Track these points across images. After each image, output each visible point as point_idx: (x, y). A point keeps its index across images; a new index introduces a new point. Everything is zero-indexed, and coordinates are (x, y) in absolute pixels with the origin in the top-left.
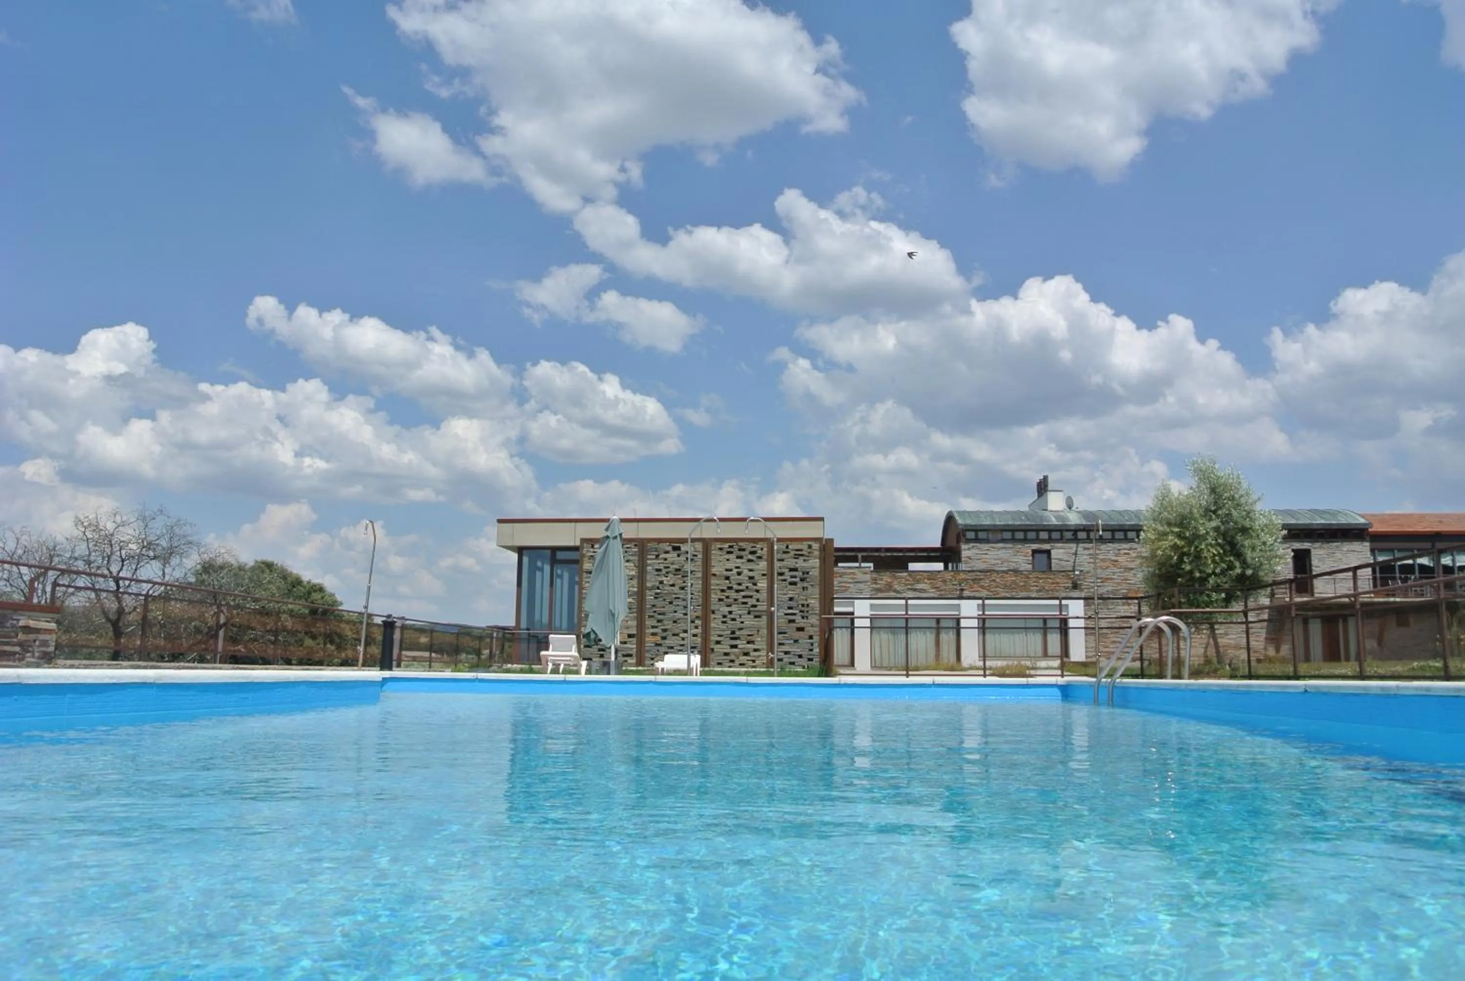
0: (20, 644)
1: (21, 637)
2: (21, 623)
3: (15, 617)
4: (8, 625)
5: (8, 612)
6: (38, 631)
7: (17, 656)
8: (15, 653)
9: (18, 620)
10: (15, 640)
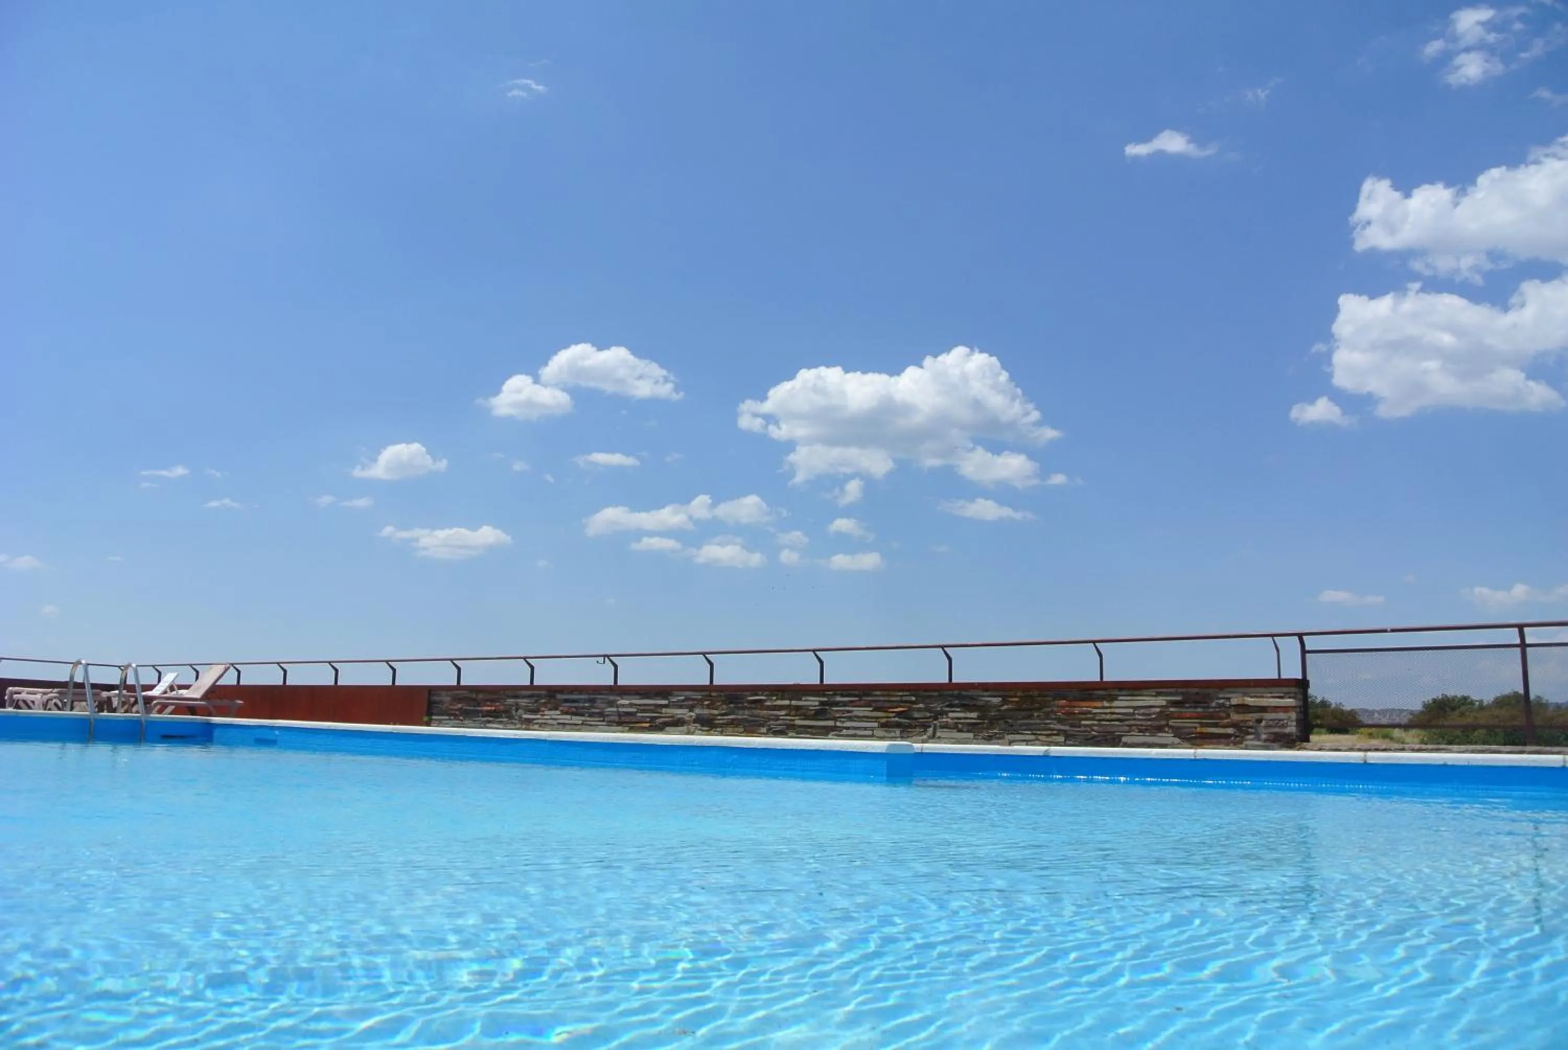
0: (1234, 725)
1: (1235, 717)
2: (1234, 701)
3: (1221, 696)
4: (1213, 704)
5: (1210, 691)
6: (1263, 709)
7: (1233, 738)
8: (1228, 736)
9: (1229, 699)
10: (1226, 721)
